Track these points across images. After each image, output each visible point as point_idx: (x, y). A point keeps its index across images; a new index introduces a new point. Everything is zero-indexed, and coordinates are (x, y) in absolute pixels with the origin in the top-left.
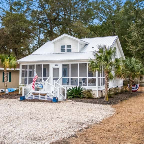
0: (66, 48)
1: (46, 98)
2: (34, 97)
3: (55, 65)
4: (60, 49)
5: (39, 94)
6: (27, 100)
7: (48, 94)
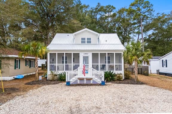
0: (86, 40)
1: (91, 82)
2: (79, 82)
3: (85, 54)
4: (81, 40)
5: (84, 79)
6: (72, 85)
7: (93, 79)
